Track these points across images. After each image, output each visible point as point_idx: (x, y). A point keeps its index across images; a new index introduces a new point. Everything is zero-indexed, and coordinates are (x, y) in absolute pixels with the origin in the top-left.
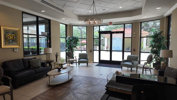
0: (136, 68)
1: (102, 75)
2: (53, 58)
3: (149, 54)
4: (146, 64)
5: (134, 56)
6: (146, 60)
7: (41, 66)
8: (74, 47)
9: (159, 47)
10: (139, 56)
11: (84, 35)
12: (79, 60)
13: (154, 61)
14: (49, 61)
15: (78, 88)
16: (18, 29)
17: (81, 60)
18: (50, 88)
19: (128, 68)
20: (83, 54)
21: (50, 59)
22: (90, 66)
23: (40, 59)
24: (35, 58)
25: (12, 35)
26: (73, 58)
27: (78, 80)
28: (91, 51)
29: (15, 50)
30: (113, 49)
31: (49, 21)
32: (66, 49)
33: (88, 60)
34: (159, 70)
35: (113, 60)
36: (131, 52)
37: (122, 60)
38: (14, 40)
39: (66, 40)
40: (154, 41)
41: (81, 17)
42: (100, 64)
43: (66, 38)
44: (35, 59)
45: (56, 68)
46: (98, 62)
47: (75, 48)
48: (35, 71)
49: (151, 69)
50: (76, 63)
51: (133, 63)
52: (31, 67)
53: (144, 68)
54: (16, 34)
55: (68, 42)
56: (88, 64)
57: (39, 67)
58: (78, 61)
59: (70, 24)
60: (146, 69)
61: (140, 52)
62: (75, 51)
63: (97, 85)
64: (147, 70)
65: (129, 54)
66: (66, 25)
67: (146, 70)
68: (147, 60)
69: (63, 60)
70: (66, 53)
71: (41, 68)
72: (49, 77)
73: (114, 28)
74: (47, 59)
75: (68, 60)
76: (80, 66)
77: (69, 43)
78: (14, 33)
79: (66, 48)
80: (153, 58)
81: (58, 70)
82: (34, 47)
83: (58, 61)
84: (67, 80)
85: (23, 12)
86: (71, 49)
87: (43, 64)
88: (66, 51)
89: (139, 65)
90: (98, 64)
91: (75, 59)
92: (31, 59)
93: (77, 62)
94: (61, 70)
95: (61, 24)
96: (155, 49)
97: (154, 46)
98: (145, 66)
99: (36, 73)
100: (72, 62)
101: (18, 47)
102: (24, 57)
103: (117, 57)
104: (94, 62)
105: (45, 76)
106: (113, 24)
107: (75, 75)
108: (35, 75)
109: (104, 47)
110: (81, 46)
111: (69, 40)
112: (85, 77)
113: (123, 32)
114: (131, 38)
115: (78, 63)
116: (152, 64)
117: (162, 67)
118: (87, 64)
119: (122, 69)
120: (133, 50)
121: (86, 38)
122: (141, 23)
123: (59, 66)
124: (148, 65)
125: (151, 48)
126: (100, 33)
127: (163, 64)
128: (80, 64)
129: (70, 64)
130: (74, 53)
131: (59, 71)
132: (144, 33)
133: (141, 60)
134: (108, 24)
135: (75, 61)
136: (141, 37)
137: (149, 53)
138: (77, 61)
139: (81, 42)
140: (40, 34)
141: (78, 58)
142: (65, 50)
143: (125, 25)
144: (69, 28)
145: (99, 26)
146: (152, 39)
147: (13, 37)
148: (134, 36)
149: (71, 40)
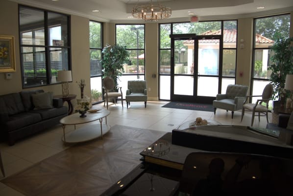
0: (241, 110)
1: (173, 125)
2: (76, 91)
3: (268, 83)
4: (261, 103)
5: (240, 86)
6: (261, 95)
7: (51, 107)
8: (119, 68)
9: (286, 69)
10: (249, 87)
12: (127, 94)
13: (277, 97)
14: (68, 97)
15: (119, 150)
16: (11, 38)
17: (133, 95)
19: (227, 111)
21: (70, 94)
22: (150, 108)
23: (50, 93)
24: (42, 91)
25: (1, 49)
26: (117, 91)
28: (154, 76)
29: (8, 77)
30: (200, 72)
31: (69, 17)
32: (103, 72)
33: (146, 94)
34: (280, 115)
35: (199, 94)
36: (235, 78)
37: (217, 96)
38: (6, 58)
39: (102, 54)
40: (277, 57)
42: (174, 103)
43: (102, 50)
44: (42, 93)
46: (169, 99)
47: (120, 71)
48: (41, 115)
49: (269, 113)
50: (121, 101)
51: (236, 102)
52: (34, 107)
53: (257, 112)
54: (8, 47)
55: (105, 58)
56: (147, 104)
57: (47, 109)
58: (126, 97)
59: (111, 21)
60: (259, 114)
61: (253, 79)
62: (121, 75)
64: (261, 114)
65: (232, 82)
66: (102, 24)
67: (259, 116)
68: (263, 96)
69: (97, 95)
70: (103, 80)
71: (50, 110)
72: (64, 129)
73: (206, 30)
74: (63, 93)
75: (106, 94)
76: (129, 106)
77: (108, 61)
78: (5, 44)
79: (103, 70)
80: (275, 90)
81: (81, 115)
83: (85, 97)
84: (99, 134)
85: (21, 6)
86: (111, 73)
87: (55, 103)
88: (102, 76)
89: (247, 105)
90: (168, 102)
92: (35, 93)
93: (124, 100)
95: (91, 23)
96: (279, 72)
97: (278, 67)
98: (257, 107)
99: (43, 120)
100: (115, 100)
101: (12, 70)
102: (23, 88)
103: (208, 88)
104: (160, 100)
107: (116, 125)
108: (41, 122)
110: (137, 66)
111: (107, 54)
113: (220, 38)
114: (236, 49)
115: (125, 102)
116: (271, 103)
117: (288, 109)
118: (145, 103)
119: (215, 113)
120: (238, 75)
121: (144, 49)
122: (255, 19)
123: (82, 107)
124: (264, 104)
125: (271, 71)
126: (174, 37)
127: (289, 104)
128: (130, 102)
129: (109, 103)
132: (262, 40)
133: (253, 95)
134: (189, 20)
135: (121, 97)
136: (254, 49)
137: (267, 80)
138: (124, 98)
139: (136, 57)
140: (51, 44)
142: (100, 75)
143: (224, 22)
144: (108, 29)
145: (172, 24)
146: (274, 53)
147: (4, 53)
148: (241, 45)
149: (112, 54)
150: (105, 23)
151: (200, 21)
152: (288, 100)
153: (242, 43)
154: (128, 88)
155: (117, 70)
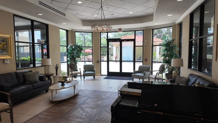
0: (148, 79)
1: (112, 88)
2: (52, 71)
3: (161, 64)
4: (158, 75)
5: (146, 66)
6: (158, 70)
7: (39, 81)
9: (171, 56)
10: (151, 66)
11: (88, 43)
12: (84, 72)
13: (167, 71)
15: (86, 102)
16: (9, 36)
17: (87, 72)
18: (53, 104)
19: (140, 80)
20: (89, 65)
21: (49, 73)
22: (97, 80)
23: (38, 72)
24: (31, 71)
25: (1, 43)
26: (77, 71)
27: (85, 95)
28: (98, 62)
29: (6, 62)
30: (123, 59)
31: (47, 26)
32: (68, 60)
33: (94, 72)
34: (170, 79)
35: (123, 71)
36: (143, 62)
37: (134, 72)
38: (5, 49)
39: (68, 49)
40: (166, 50)
41: (85, 22)
42: (110, 77)
43: (67, 47)
44: (31, 73)
45: (59, 82)
46: (106, 74)
47: (78, 59)
48: (33, 86)
50: (80, 77)
51: (145, 74)
52: (26, 81)
53: (157, 79)
54: (6, 42)
55: (69, 52)
56: (95, 78)
57: (36, 82)
59: (72, 29)
61: (152, 62)
62: (79, 62)
63: (107, 99)
64: (159, 80)
65: (141, 64)
66: (67, 31)
68: (159, 71)
70: (68, 65)
71: (39, 82)
72: (52, 92)
74: (45, 72)
75: (71, 72)
76: (85, 79)
77: (72, 53)
78: (4, 40)
79: (68, 59)
80: (165, 68)
82: (25, 58)
83: (59, 75)
84: (73, 95)
85: (14, 15)
86: (73, 60)
87: (41, 78)
88: (67, 62)
89: (151, 76)
90: (106, 76)
91: (79, 71)
92: (26, 72)
94: (64, 84)
95: (60, 30)
96: (167, 58)
97: (166, 55)
98: (157, 77)
99: (34, 89)
100: (75, 76)
102: (17, 69)
103: (128, 68)
104: (101, 75)
105: (45, 93)
106: (123, 30)
107: (80, 90)
108: (33, 91)
109: (112, 58)
110: (84, 57)
111: (71, 49)
112: (93, 91)
113: (134, 40)
114: (143, 46)
115: (82, 77)
116: (164, 74)
117: (174, 77)
119: (133, 81)
120: (145, 60)
121: (92, 47)
122: (153, 30)
123: (63, 80)
124: (160, 75)
125: (163, 58)
126: (109, 40)
127: (174, 74)
128: (85, 77)
129: (73, 78)
130: (77, 65)
131: (63, 85)
132: (157, 41)
133: (153, 70)
134: (117, 31)
135: (80, 74)
136: (153, 46)
137: (161, 62)
138: (82, 74)
140: (36, 41)
141: (82, 70)
143: (136, 32)
144: (70, 34)
145: (107, 33)
146: (164, 48)
147: (3, 46)
148: (146, 44)
149: (74, 49)
150: (69, 30)
151: (123, 31)
152: (174, 72)
153: (146, 43)
154: (84, 69)
155: (77, 58)
